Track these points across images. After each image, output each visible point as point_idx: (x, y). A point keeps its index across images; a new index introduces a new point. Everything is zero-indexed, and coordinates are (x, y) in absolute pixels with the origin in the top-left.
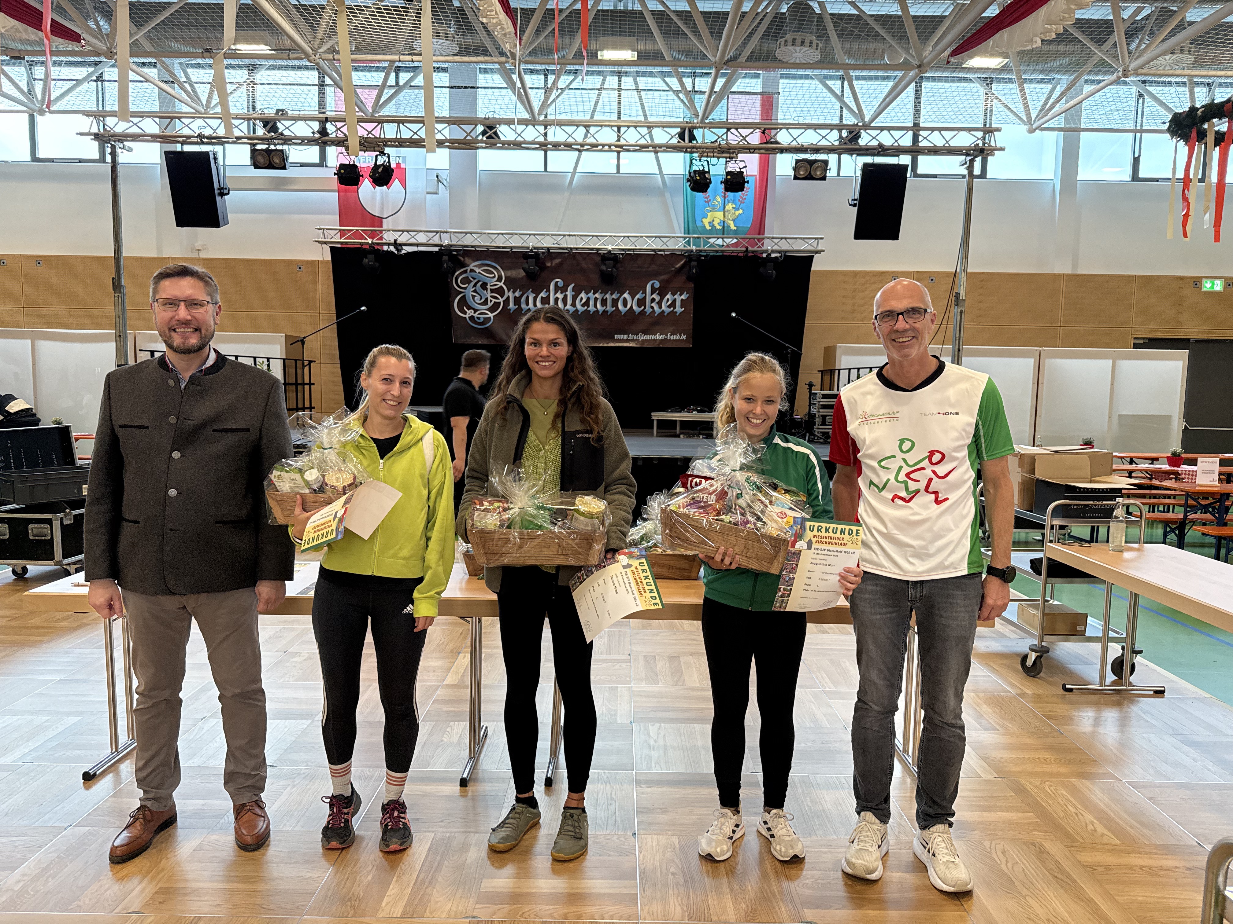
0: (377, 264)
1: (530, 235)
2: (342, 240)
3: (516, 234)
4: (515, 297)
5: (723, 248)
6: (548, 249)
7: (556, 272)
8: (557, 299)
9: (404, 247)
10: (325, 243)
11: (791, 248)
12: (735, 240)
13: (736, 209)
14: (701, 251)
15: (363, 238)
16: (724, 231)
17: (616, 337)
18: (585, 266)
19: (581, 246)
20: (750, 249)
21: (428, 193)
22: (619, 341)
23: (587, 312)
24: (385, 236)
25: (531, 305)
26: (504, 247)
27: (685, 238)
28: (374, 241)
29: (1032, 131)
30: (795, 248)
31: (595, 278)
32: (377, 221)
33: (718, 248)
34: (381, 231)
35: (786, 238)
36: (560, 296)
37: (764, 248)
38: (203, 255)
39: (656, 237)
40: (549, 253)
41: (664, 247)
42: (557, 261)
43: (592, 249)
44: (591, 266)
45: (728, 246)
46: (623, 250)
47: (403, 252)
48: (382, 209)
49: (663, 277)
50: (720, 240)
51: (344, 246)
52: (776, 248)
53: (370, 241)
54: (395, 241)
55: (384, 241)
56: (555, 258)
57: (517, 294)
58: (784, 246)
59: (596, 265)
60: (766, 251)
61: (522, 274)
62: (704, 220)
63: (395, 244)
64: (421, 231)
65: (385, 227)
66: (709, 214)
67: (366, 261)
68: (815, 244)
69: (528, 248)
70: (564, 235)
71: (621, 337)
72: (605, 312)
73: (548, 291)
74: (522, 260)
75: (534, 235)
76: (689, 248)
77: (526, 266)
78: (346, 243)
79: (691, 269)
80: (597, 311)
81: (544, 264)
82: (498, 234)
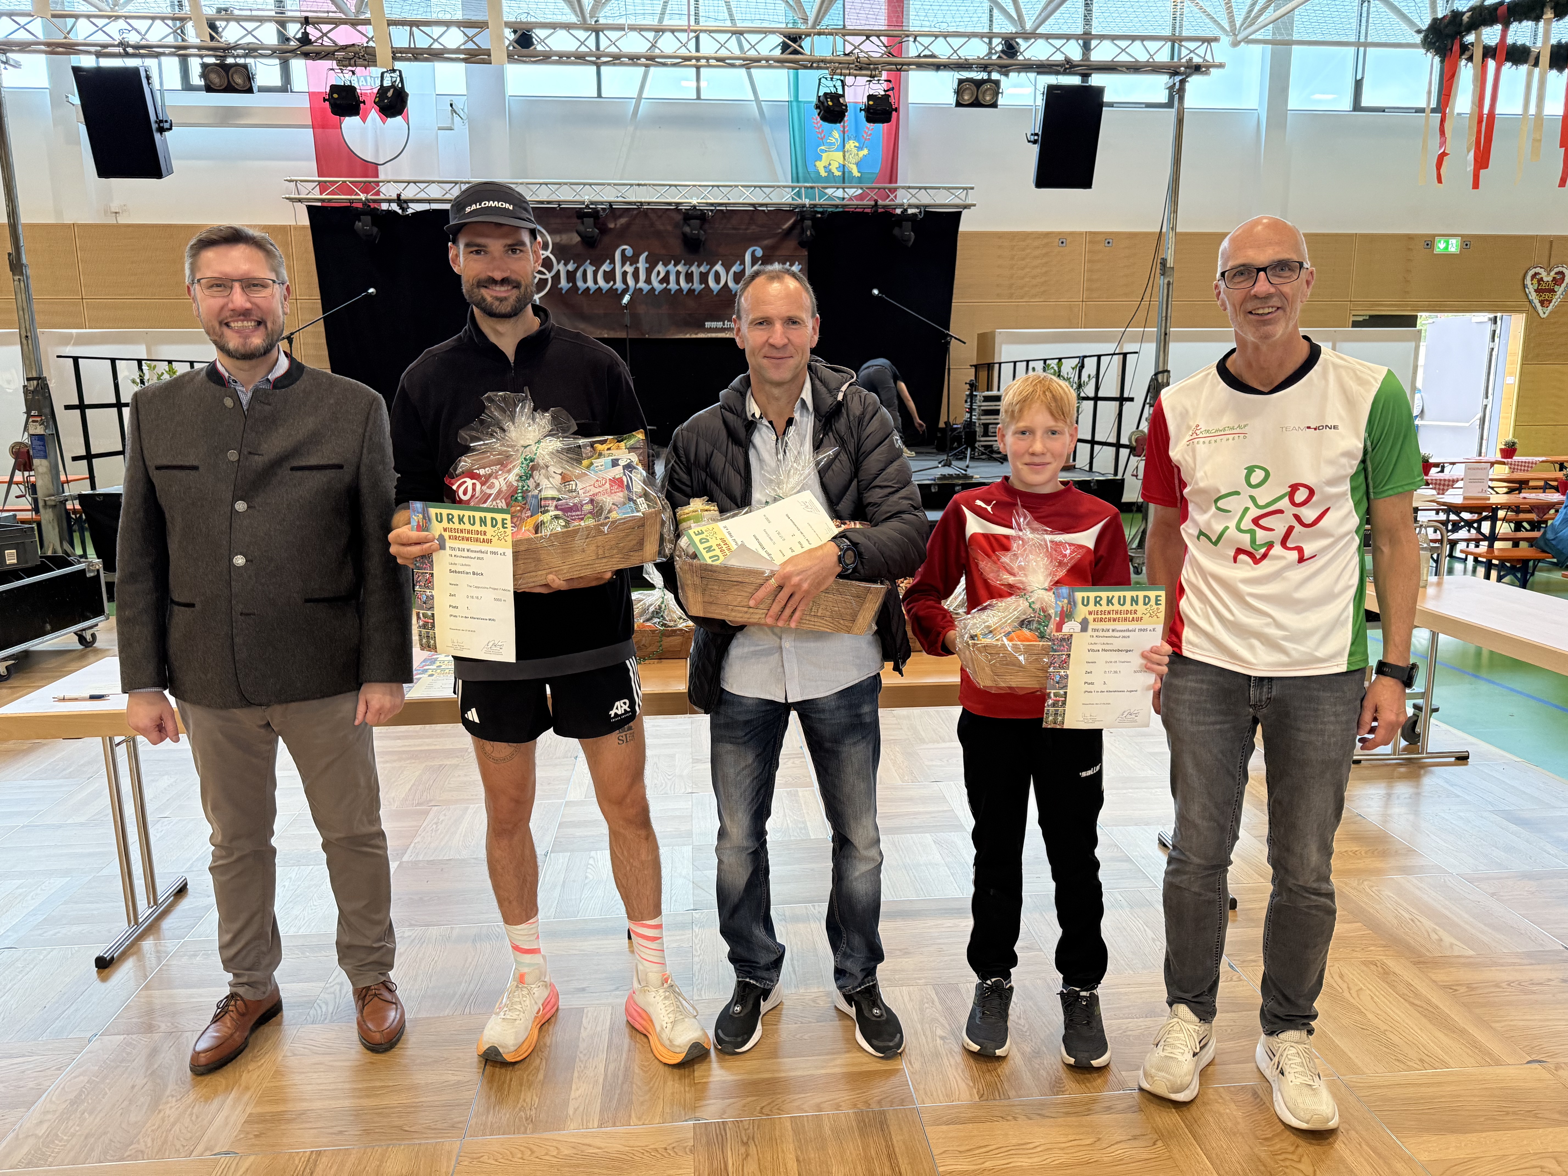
0: (375, 230)
1: (584, 184)
2: (324, 196)
3: (565, 184)
4: (568, 271)
5: (845, 202)
6: (610, 204)
7: (622, 236)
8: (625, 274)
9: (410, 205)
10: (300, 200)
11: (932, 202)
12: (860, 191)
13: (860, 148)
14: (815, 206)
15: (352, 192)
16: (845, 179)
17: (708, 324)
18: (662, 228)
19: (654, 200)
20: (880, 202)
21: (440, 129)
22: (711, 330)
23: (666, 291)
24: (383, 190)
25: (590, 283)
26: (549, 202)
27: (793, 188)
28: (369, 197)
29: (1235, 44)
30: (938, 202)
31: (676, 244)
32: (371, 169)
33: (838, 202)
34: (377, 183)
35: (925, 188)
36: (629, 269)
37: (898, 201)
38: (122, 220)
39: (755, 187)
40: (612, 211)
41: (767, 201)
42: (623, 221)
43: (670, 204)
44: (669, 228)
45: (850, 199)
46: (712, 204)
47: (410, 211)
48: (377, 151)
49: (766, 242)
50: (841, 190)
51: (325, 204)
52: (914, 201)
53: (363, 197)
54: (399, 196)
55: (382, 196)
56: (620, 216)
57: (571, 267)
58: (925, 199)
59: (676, 225)
60: (902, 205)
61: (576, 239)
62: (818, 163)
63: (399, 200)
64: (433, 182)
65: (382, 177)
66: (824, 155)
67: (359, 224)
68: (963, 196)
69: (583, 203)
70: (631, 185)
71: (714, 324)
72: (691, 291)
73: (613, 262)
74: (575, 220)
75: (590, 185)
76: (799, 201)
77: (581, 228)
78: (330, 200)
79: (803, 231)
80: (680, 290)
81: (605, 224)
82: (541, 184)
